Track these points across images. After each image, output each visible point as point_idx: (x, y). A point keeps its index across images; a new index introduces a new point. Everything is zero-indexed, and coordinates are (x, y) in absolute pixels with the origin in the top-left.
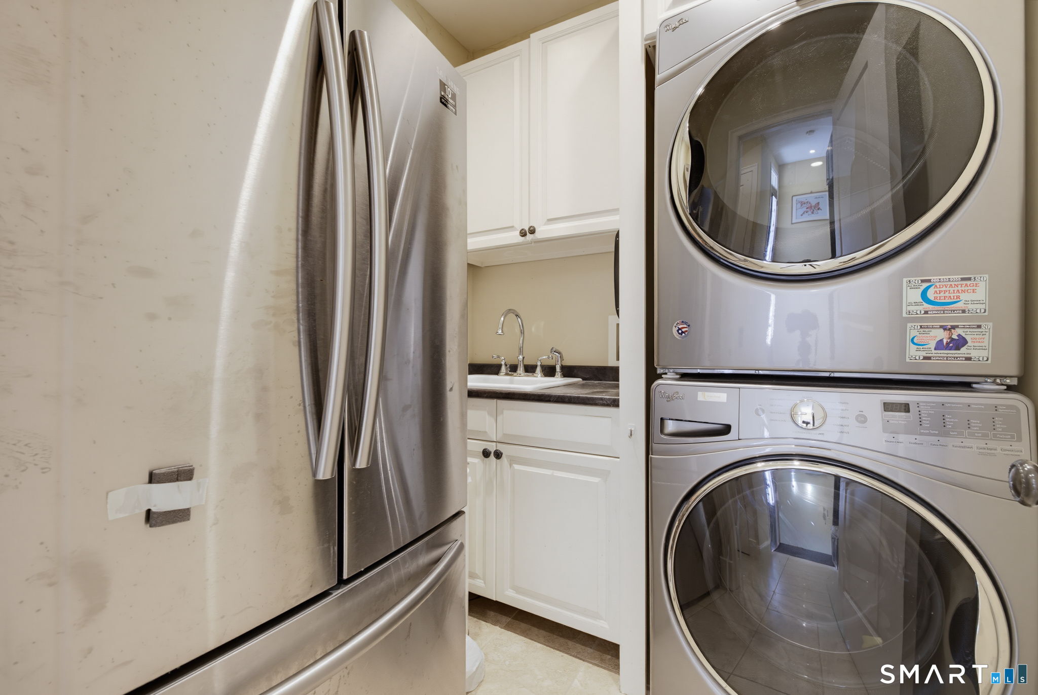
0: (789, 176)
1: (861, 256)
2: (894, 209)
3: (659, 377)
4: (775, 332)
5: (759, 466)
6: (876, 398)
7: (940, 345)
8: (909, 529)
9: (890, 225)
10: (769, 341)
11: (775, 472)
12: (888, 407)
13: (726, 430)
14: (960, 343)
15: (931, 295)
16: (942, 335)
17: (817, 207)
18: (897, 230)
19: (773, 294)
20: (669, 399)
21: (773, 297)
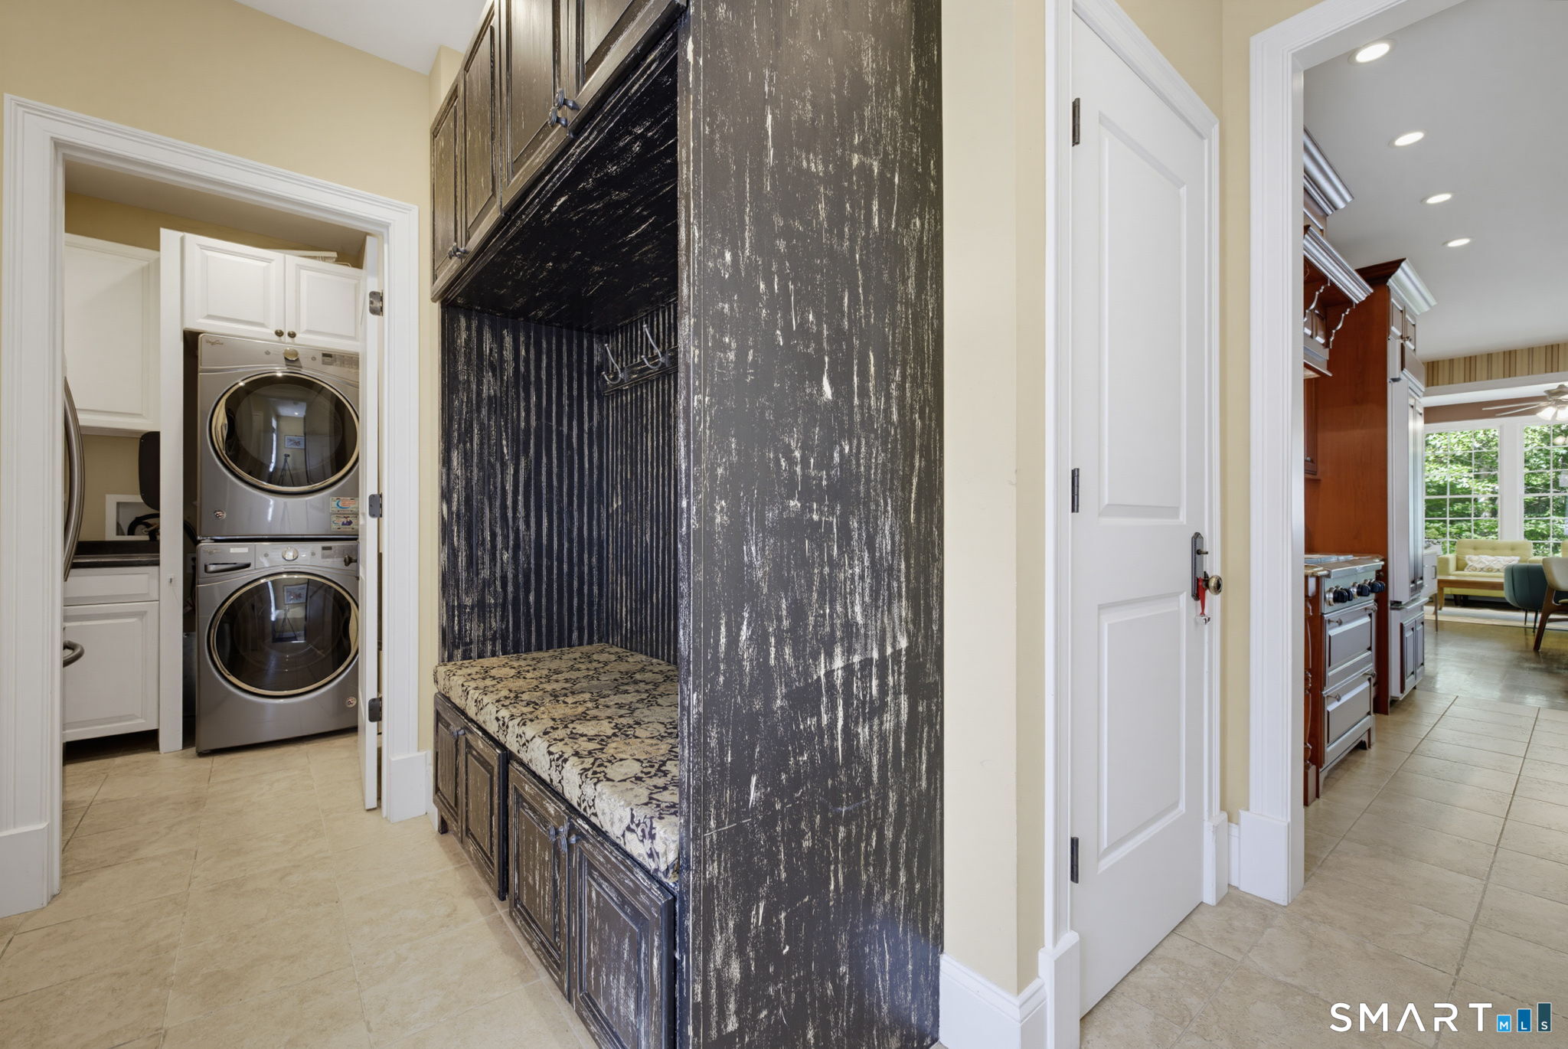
0: (282, 423)
1: (318, 485)
2: (331, 461)
3: (200, 542)
4: (274, 511)
5: (262, 581)
6: (320, 545)
7: (343, 524)
8: (335, 598)
9: (328, 470)
10: (269, 518)
11: (272, 582)
12: (324, 548)
13: (248, 565)
14: (350, 523)
15: (340, 504)
16: (344, 520)
17: (298, 443)
18: (333, 474)
19: (272, 500)
20: (211, 553)
21: (272, 503)
